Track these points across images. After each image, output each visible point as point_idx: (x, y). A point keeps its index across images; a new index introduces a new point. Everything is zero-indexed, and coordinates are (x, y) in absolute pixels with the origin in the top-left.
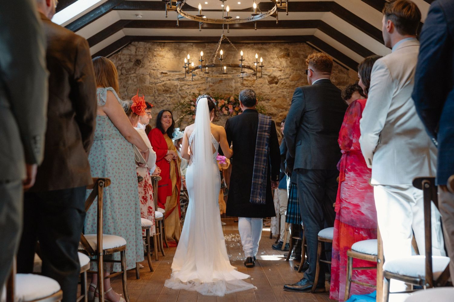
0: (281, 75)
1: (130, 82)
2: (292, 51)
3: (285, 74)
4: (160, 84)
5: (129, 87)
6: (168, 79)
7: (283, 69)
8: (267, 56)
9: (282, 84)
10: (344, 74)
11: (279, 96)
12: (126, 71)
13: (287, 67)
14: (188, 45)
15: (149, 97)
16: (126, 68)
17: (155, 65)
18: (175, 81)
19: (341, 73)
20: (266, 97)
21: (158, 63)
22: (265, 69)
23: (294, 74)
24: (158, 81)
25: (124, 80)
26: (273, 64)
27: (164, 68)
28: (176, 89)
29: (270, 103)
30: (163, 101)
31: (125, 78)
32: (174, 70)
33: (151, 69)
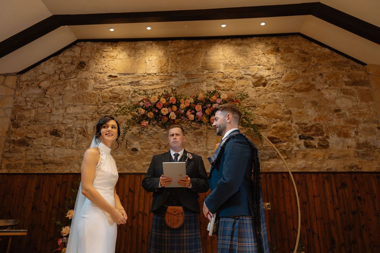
0: (269, 74)
1: (68, 88)
2: (283, 46)
3: (275, 73)
4: (106, 90)
5: (66, 94)
6: (117, 84)
7: (272, 67)
8: (250, 52)
9: (273, 85)
10: (360, 70)
11: (269, 101)
12: (65, 75)
13: (277, 65)
14: (147, 43)
15: (91, 106)
16: (66, 73)
17: (103, 67)
18: (127, 86)
19: (355, 70)
20: (251, 103)
21: (106, 65)
22: (247, 67)
23: (288, 72)
24: (104, 86)
25: (61, 86)
26: (258, 61)
27: (114, 70)
28: (127, 96)
29: (256, 111)
30: (109, 110)
31: (62, 83)
32: (126, 73)
33: (98, 72)
